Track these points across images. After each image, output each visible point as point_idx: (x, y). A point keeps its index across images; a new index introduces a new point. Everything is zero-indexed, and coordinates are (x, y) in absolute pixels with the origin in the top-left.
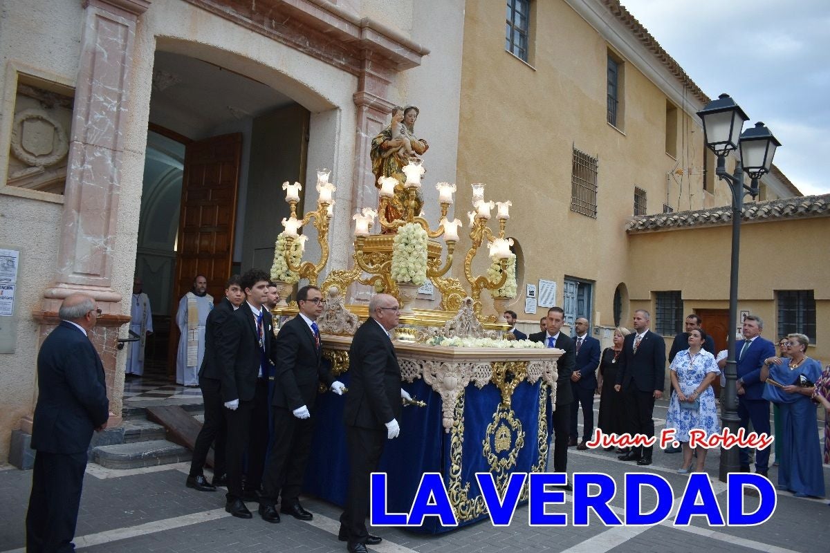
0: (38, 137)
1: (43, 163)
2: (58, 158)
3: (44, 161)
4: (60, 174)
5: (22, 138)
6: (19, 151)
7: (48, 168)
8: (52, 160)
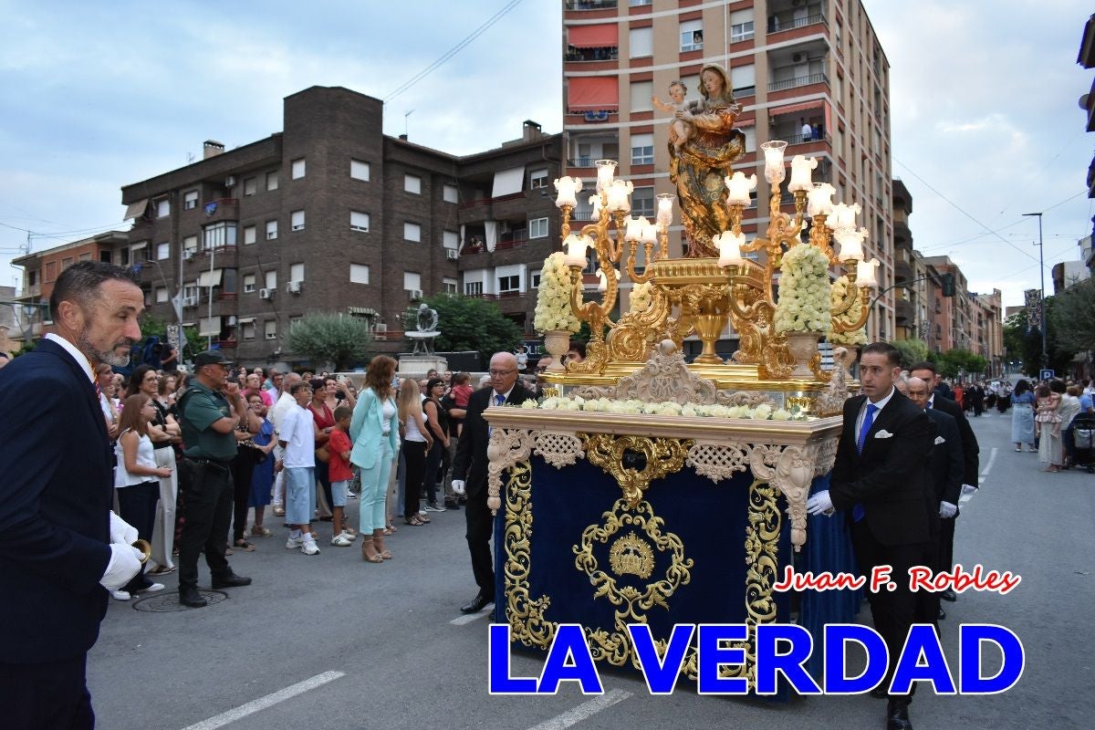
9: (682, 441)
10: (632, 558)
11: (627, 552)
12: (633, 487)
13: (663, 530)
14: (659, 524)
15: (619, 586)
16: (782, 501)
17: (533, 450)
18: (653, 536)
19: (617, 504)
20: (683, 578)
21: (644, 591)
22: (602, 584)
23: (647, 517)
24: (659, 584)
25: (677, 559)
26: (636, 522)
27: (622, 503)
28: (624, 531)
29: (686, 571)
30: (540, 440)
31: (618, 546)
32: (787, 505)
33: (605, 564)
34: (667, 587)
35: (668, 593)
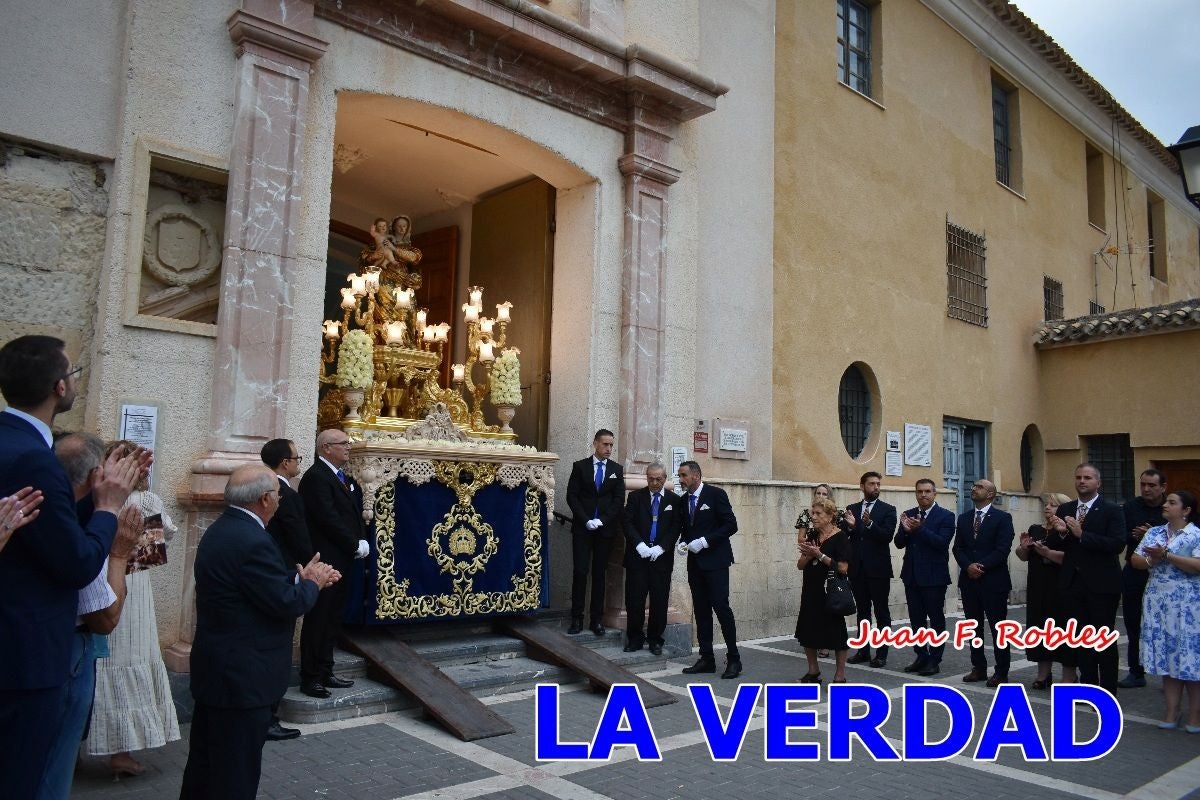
0: (181, 246)
1: (187, 281)
2: (208, 272)
3: (187, 278)
4: (209, 295)
5: (158, 245)
6: (155, 265)
7: (194, 287)
8: (200, 275)
9: (494, 464)
10: (463, 543)
11: (460, 538)
12: (466, 494)
13: (481, 521)
14: (479, 518)
15: (456, 563)
16: (543, 497)
17: (400, 473)
18: (475, 526)
19: (453, 508)
20: (493, 551)
21: (471, 562)
22: (445, 563)
23: (471, 514)
24: (480, 556)
25: (490, 539)
26: (465, 519)
27: (456, 507)
28: (457, 526)
29: (495, 546)
30: (404, 467)
31: (455, 536)
32: (545, 499)
33: (446, 549)
34: (484, 557)
35: (486, 561)
